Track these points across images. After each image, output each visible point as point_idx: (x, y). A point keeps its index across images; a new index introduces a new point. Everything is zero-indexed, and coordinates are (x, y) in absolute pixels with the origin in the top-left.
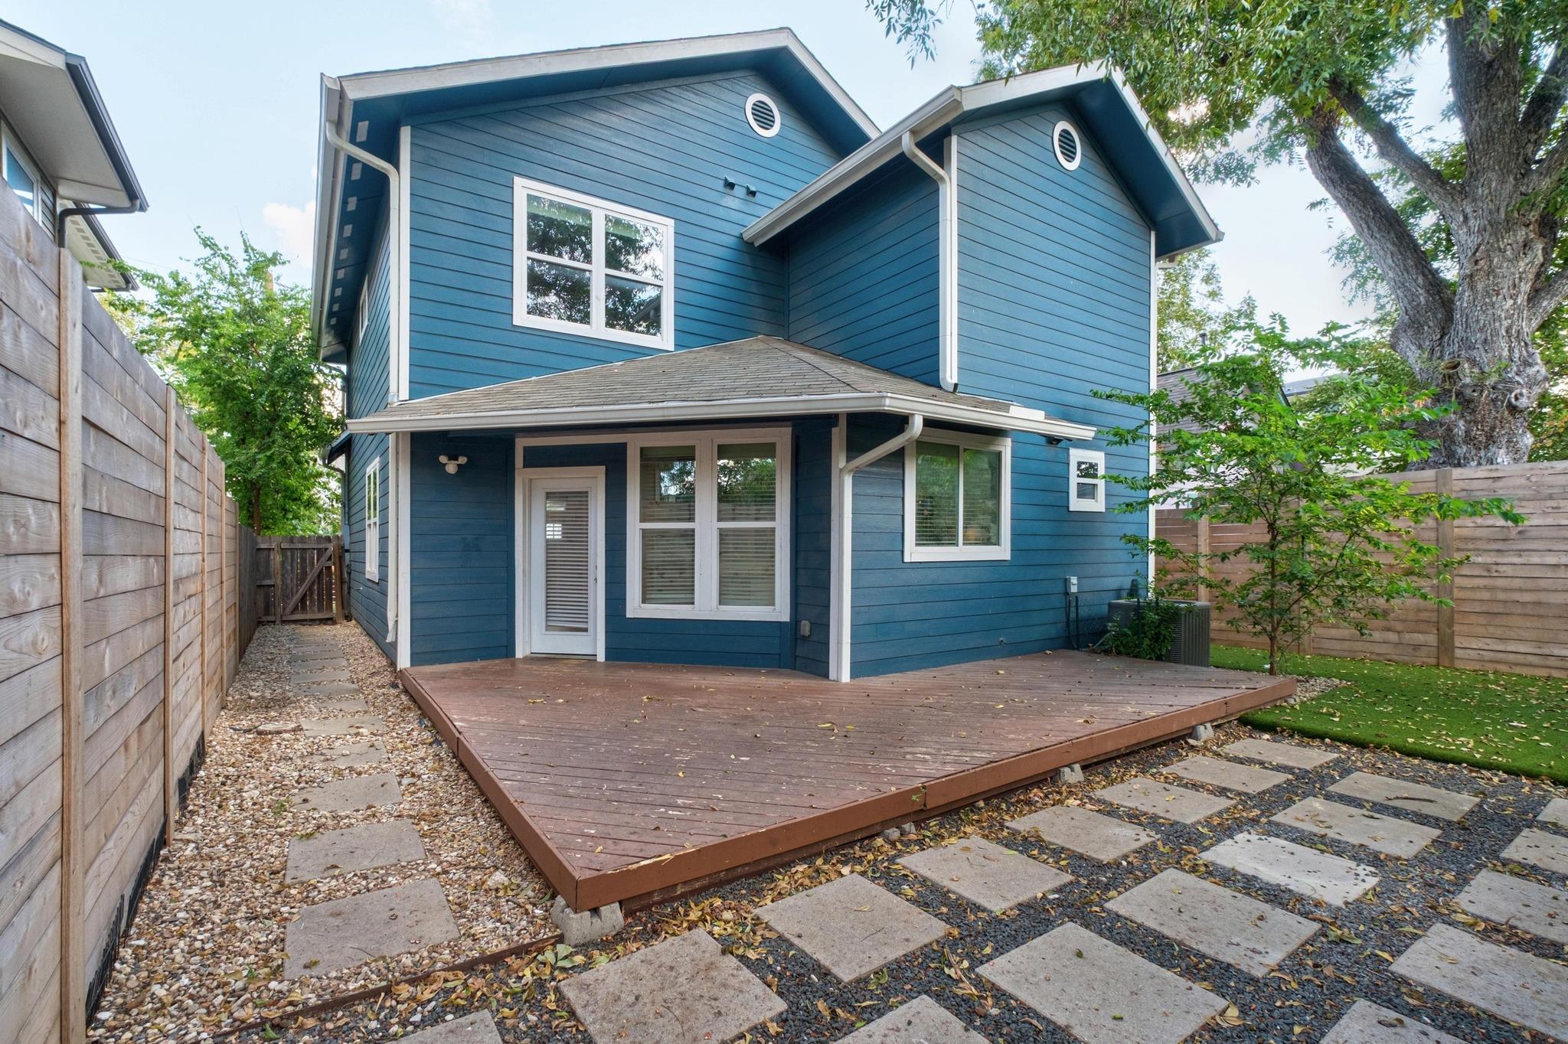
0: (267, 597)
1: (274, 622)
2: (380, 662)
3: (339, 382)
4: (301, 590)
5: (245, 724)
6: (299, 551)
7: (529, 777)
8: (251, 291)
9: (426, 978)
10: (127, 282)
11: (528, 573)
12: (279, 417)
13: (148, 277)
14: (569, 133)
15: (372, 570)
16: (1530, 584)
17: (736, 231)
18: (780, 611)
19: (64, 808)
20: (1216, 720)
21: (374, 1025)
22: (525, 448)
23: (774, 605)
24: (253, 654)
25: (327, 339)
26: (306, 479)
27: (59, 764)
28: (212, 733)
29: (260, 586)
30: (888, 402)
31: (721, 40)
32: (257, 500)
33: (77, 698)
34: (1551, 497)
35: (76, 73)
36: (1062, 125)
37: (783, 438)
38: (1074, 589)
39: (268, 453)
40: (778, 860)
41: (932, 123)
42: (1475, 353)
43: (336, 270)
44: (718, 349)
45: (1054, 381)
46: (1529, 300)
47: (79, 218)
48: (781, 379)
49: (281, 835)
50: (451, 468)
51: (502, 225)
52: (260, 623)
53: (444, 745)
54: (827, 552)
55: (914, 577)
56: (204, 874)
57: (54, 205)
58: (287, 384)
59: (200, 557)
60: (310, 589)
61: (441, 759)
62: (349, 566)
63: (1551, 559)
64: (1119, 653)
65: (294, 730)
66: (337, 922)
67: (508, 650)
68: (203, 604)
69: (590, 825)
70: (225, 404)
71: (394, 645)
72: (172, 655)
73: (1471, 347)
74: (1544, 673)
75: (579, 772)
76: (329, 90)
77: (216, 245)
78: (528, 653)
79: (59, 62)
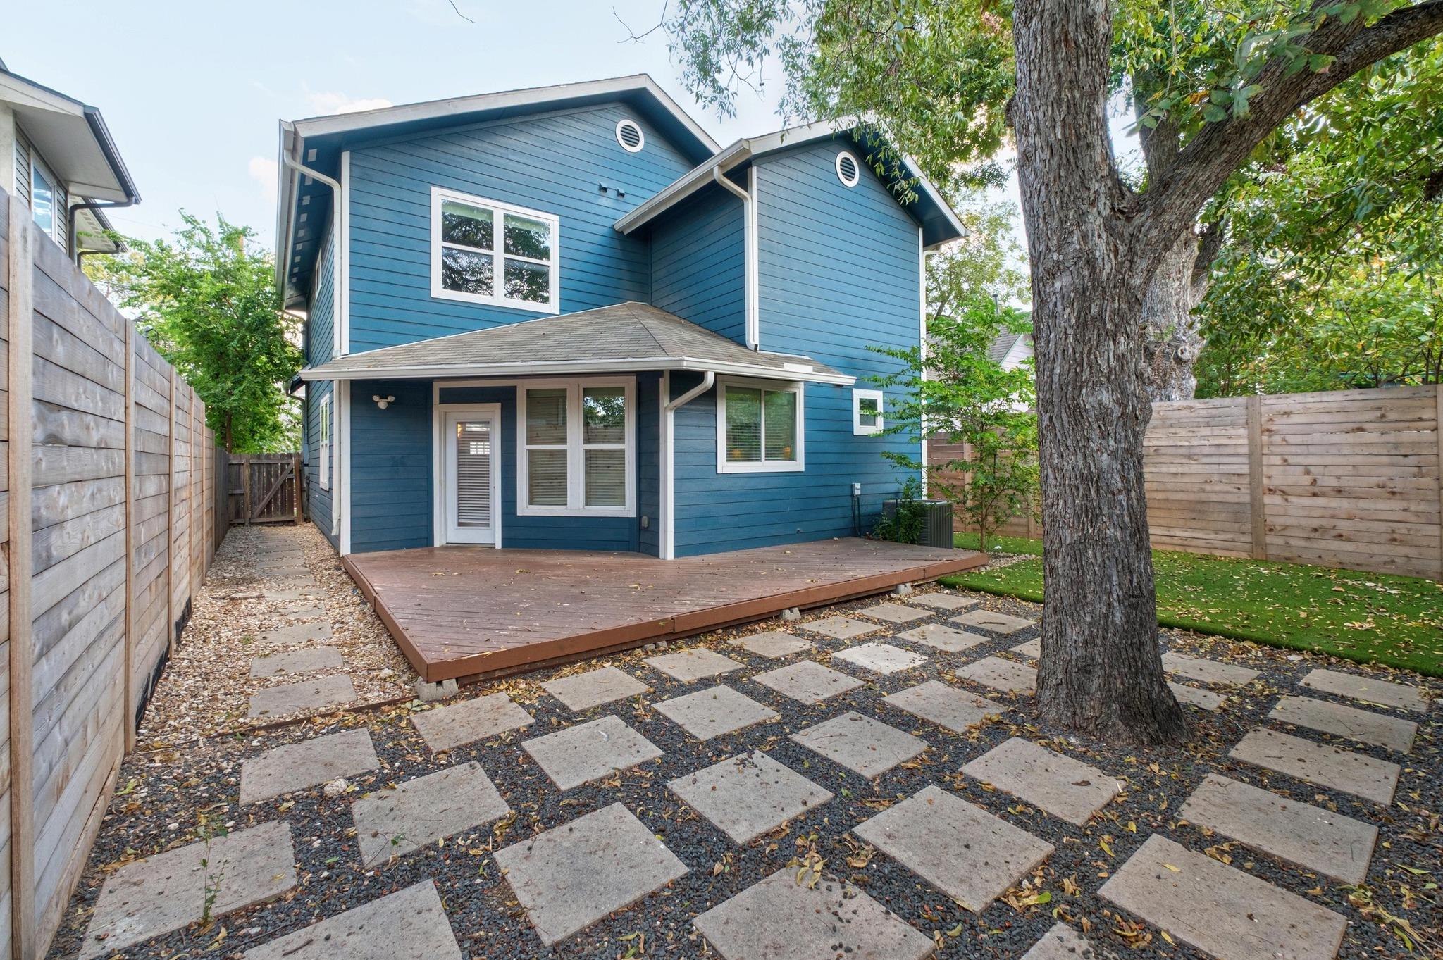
0: (237, 503)
1: (243, 524)
2: (329, 552)
3: (300, 327)
4: (267, 498)
5: (221, 594)
6: (266, 466)
7: (417, 617)
8: (225, 257)
9: (332, 715)
10: (117, 245)
11: (443, 483)
12: (249, 357)
13: (135, 244)
14: (475, 153)
15: (324, 481)
16: (1162, 487)
17: (609, 223)
18: (628, 509)
19: (127, 608)
20: (917, 581)
21: (299, 734)
22: (440, 389)
23: (624, 504)
24: (226, 547)
25: (289, 293)
26: (271, 406)
27: (124, 585)
28: (196, 600)
29: (231, 495)
30: (685, 363)
31: (592, 85)
32: (229, 424)
33: (133, 551)
34: (1171, 426)
35: (91, 119)
36: (844, 154)
37: (630, 384)
38: (858, 492)
39: (241, 388)
40: (566, 659)
41: (736, 159)
42: (1157, 319)
43: (295, 244)
44: (591, 314)
45: (838, 339)
46: (1193, 283)
47: (87, 211)
48: (621, 343)
49: (247, 655)
50: (382, 405)
51: (423, 223)
52: (231, 525)
53: (368, 605)
54: (657, 466)
55: (726, 484)
56: (196, 674)
57: (66, 202)
58: (256, 330)
59: (188, 473)
60: (275, 496)
61: (364, 613)
62: (308, 478)
63: (1173, 469)
64: (885, 539)
65: (258, 597)
66: (283, 695)
67: (427, 540)
68: (190, 507)
69: (446, 639)
70: (201, 345)
71: (338, 537)
72: (173, 538)
73: (1155, 315)
74: (1170, 548)
75: (451, 614)
76: (286, 132)
77: (195, 221)
78: (444, 543)
79: (79, 112)
